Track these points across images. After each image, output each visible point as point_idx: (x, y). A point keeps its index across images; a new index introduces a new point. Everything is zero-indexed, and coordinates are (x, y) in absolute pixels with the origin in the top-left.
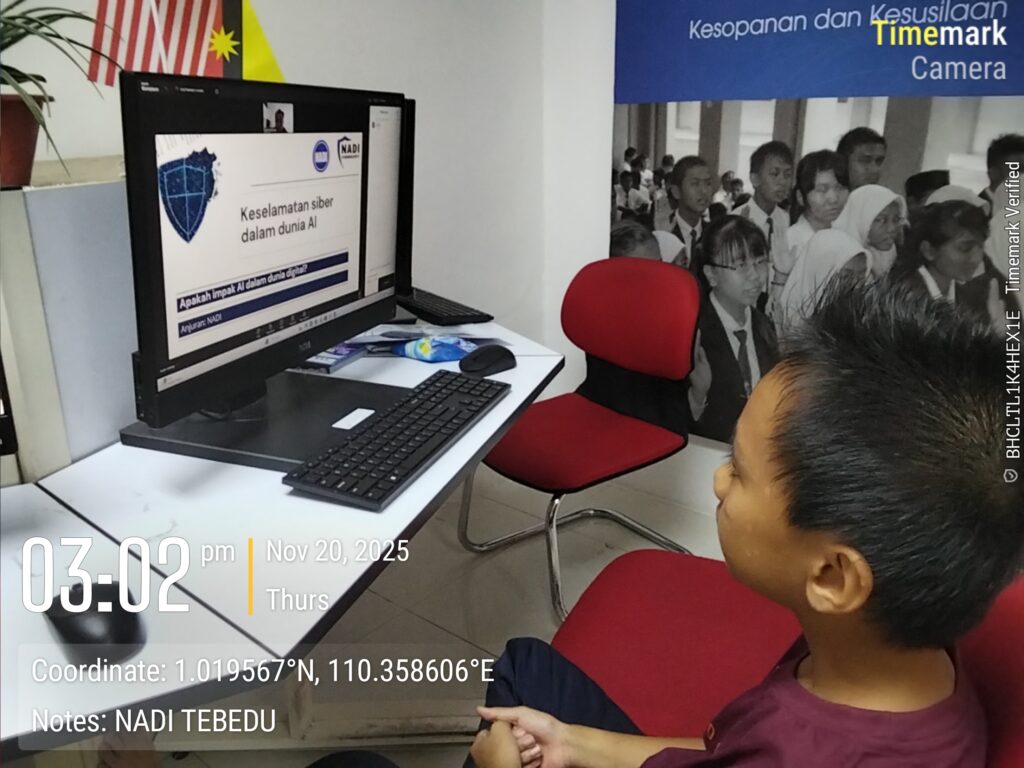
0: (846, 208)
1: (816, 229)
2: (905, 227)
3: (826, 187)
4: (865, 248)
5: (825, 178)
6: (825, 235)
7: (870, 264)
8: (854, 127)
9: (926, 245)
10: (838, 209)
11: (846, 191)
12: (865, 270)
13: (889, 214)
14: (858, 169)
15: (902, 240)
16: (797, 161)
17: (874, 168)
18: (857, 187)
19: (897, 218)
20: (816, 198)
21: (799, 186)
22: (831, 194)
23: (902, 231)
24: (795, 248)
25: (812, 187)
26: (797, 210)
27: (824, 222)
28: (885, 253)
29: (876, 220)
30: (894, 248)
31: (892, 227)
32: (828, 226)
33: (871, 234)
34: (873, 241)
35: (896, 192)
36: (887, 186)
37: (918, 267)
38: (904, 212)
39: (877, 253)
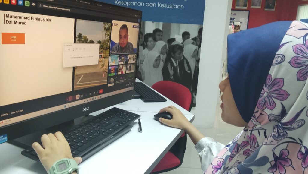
0: (155, 46)
1: (149, 51)
2: (168, 50)
3: (151, 41)
4: (160, 54)
5: (150, 39)
6: (151, 51)
7: (161, 58)
8: (156, 28)
9: (172, 54)
10: (154, 46)
11: (155, 42)
12: (160, 59)
13: (164, 47)
14: (157, 37)
15: (167, 52)
16: (144, 35)
17: (160, 37)
18: (158, 41)
19: (166, 48)
20: (149, 43)
21: (145, 41)
22: (152, 43)
23: (167, 51)
24: (145, 55)
25: (148, 41)
26: (145, 46)
27: (151, 49)
28: (164, 55)
29: (162, 48)
30: (166, 55)
31: (165, 50)
32: (152, 50)
33: (161, 51)
34: (162, 53)
35: (166, 42)
36: (163, 41)
37: (171, 58)
38: (167, 46)
39: (163, 55)
